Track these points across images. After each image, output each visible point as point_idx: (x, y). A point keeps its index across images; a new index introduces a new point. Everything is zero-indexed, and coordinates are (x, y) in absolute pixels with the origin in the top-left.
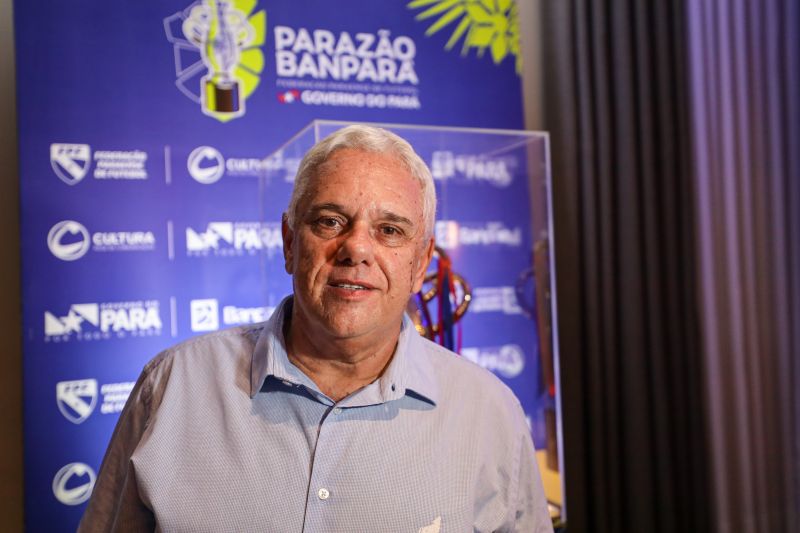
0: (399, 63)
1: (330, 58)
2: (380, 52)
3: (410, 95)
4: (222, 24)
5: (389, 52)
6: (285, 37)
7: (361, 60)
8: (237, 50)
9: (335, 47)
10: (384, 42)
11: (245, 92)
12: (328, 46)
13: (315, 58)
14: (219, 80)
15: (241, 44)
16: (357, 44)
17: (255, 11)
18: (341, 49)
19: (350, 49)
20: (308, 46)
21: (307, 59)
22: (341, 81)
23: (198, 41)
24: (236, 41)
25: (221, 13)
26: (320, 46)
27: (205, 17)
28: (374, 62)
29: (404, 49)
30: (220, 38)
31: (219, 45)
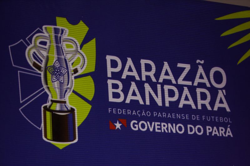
0: (214, 92)
1: (154, 86)
2: (197, 80)
3: (225, 126)
4: (59, 51)
5: (205, 81)
6: (114, 64)
7: (181, 88)
8: (72, 77)
9: (157, 75)
10: (201, 70)
11: (79, 120)
12: (151, 74)
13: (140, 85)
14: (57, 107)
15: (76, 71)
16: (177, 73)
17: (86, 41)
18: (163, 77)
19: (171, 77)
20: (135, 73)
21: (133, 87)
22: (163, 108)
23: (39, 68)
24: (71, 68)
25: (58, 40)
26: (144, 73)
27: (44, 43)
28: (192, 90)
29: (218, 78)
30: (57, 65)
31: (57, 72)
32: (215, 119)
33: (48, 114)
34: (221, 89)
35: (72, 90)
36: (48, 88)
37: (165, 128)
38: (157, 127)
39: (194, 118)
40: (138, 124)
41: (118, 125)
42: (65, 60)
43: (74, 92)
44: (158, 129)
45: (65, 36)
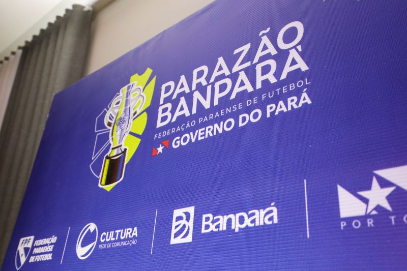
32: (281, 91)
33: (108, 161)
34: (295, 47)
35: (129, 132)
36: (112, 138)
37: (210, 132)
38: (200, 134)
39: (249, 103)
40: (180, 139)
41: (160, 149)
42: (130, 108)
43: (131, 133)
44: (201, 136)
45: (134, 88)
